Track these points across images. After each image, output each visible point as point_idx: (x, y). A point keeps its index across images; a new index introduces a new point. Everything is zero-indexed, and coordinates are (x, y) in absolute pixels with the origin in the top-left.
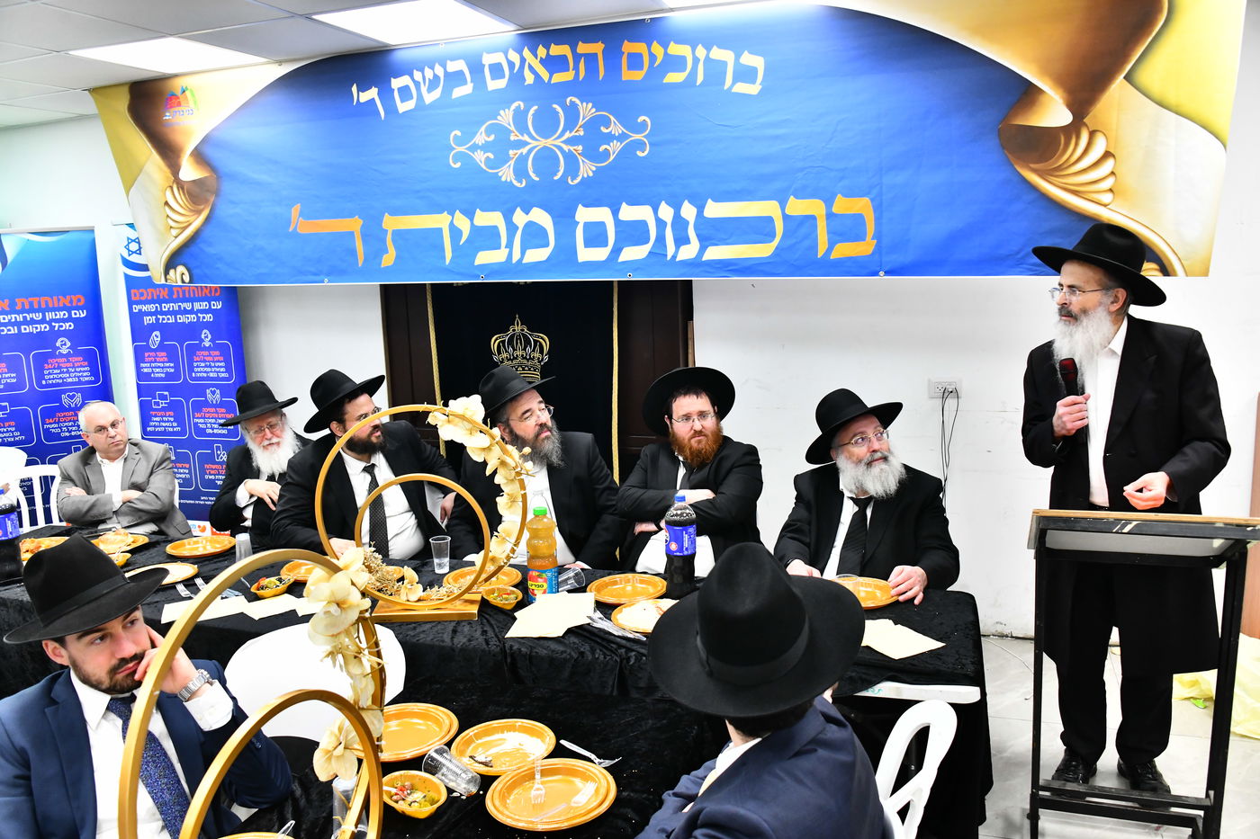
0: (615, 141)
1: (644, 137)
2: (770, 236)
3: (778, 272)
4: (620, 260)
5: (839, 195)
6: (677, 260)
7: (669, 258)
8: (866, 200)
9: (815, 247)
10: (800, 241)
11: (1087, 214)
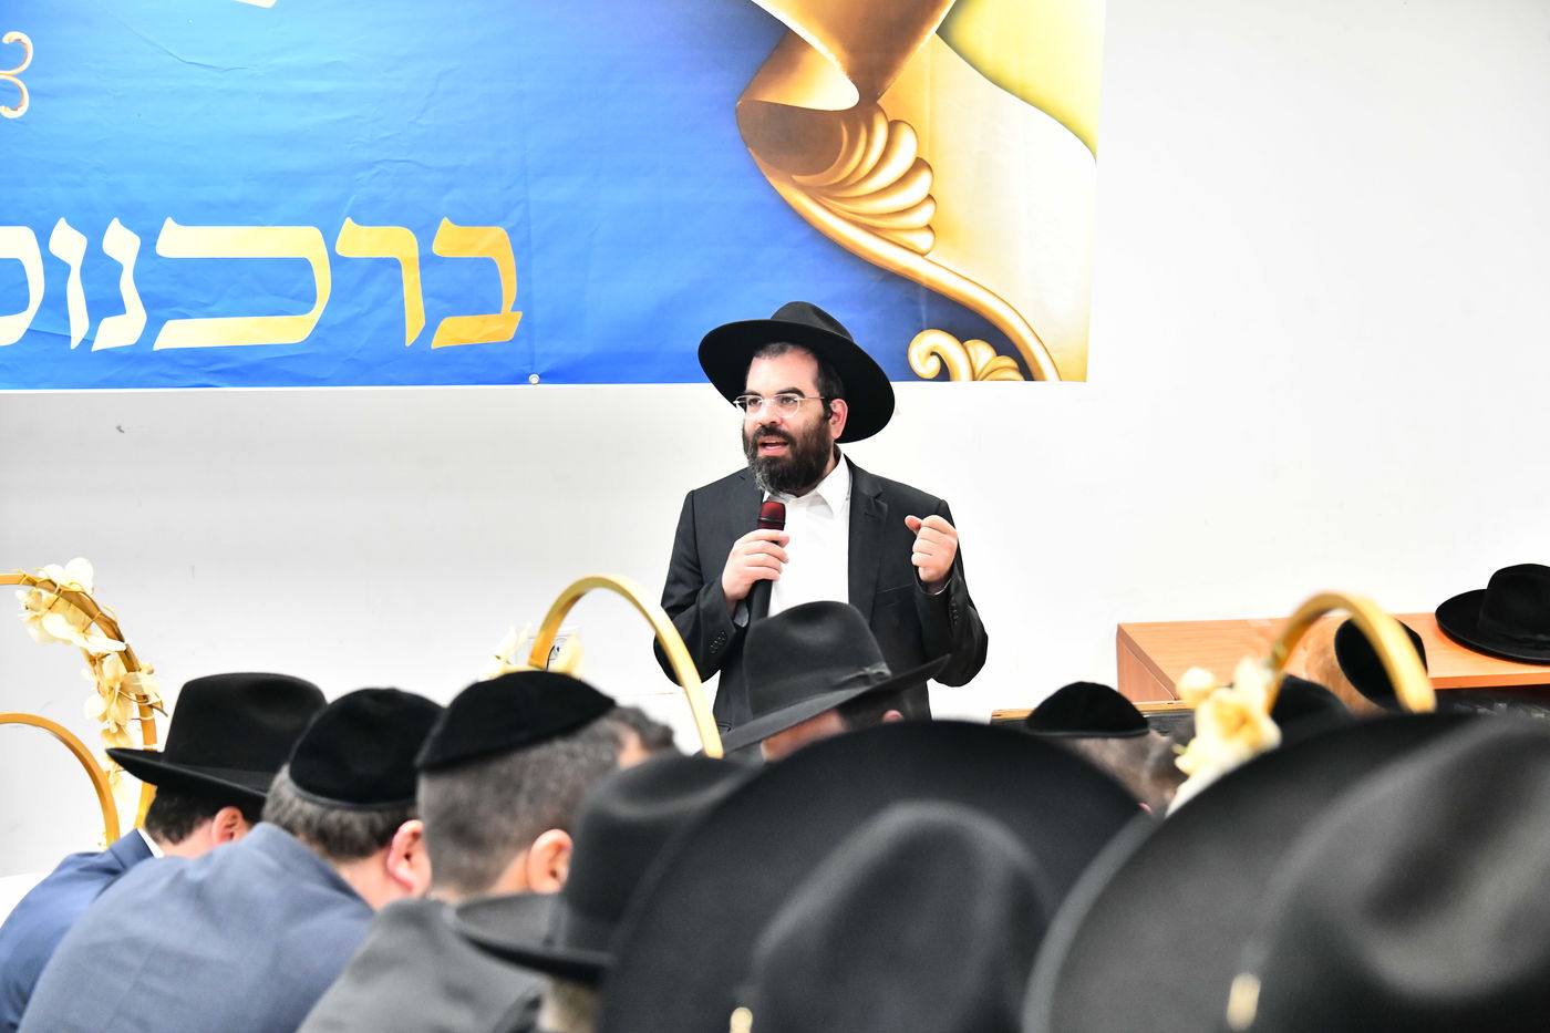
1: (18, 76)
2: (306, 299)
3: (322, 376)
5: (446, 220)
6: (95, 348)
7: (74, 344)
8: (498, 234)
9: (398, 324)
10: (368, 312)
11: (895, 269)
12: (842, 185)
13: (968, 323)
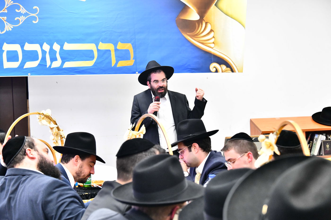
0: (22, 16)
1: (36, 15)
2: (93, 58)
3: (96, 72)
4: (24, 67)
5: (119, 42)
6: (51, 67)
7: (48, 67)
8: (130, 45)
9: (110, 62)
10: (105, 60)
11: (207, 51)
12: (197, 35)
13: (221, 61)
